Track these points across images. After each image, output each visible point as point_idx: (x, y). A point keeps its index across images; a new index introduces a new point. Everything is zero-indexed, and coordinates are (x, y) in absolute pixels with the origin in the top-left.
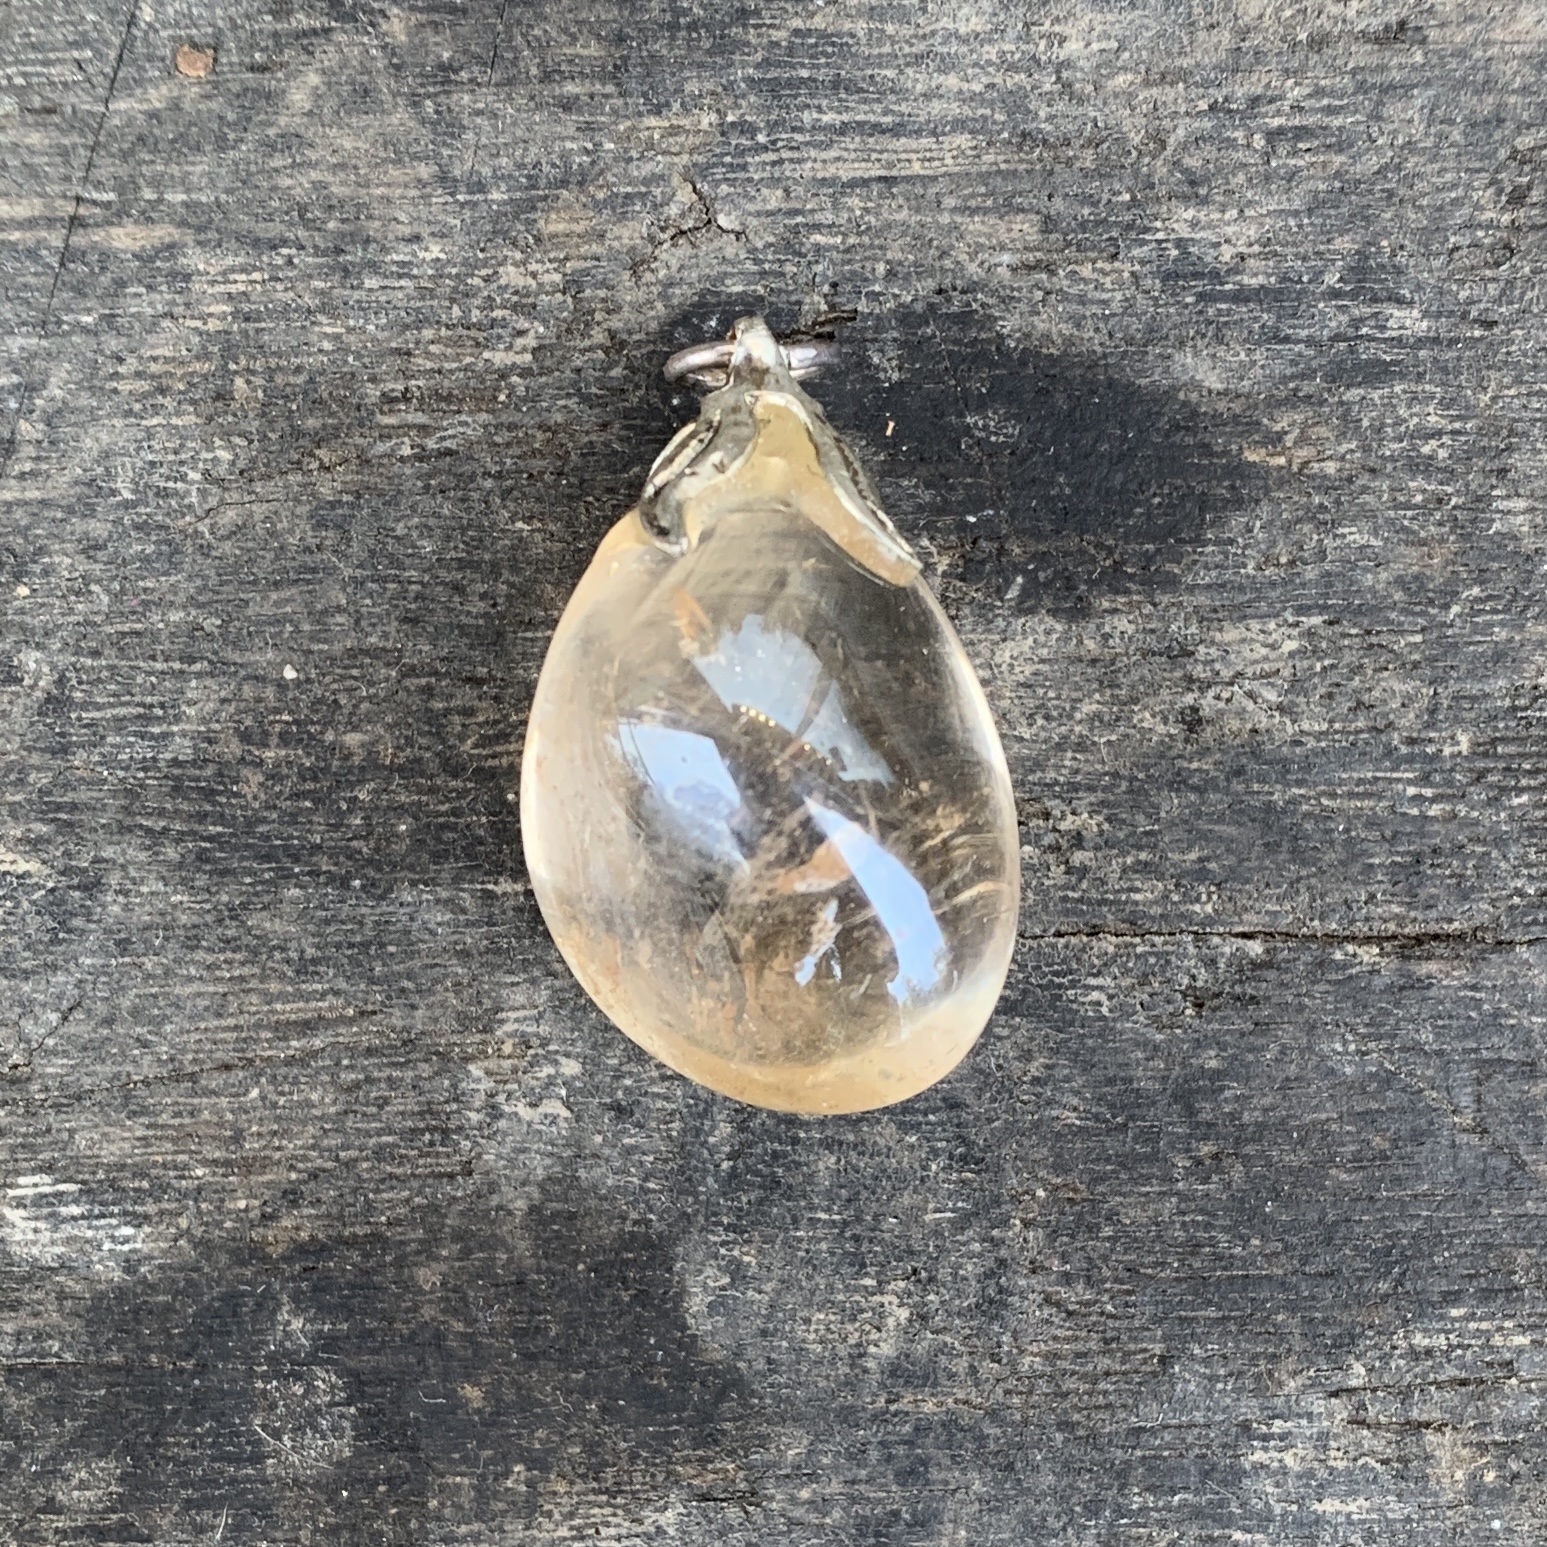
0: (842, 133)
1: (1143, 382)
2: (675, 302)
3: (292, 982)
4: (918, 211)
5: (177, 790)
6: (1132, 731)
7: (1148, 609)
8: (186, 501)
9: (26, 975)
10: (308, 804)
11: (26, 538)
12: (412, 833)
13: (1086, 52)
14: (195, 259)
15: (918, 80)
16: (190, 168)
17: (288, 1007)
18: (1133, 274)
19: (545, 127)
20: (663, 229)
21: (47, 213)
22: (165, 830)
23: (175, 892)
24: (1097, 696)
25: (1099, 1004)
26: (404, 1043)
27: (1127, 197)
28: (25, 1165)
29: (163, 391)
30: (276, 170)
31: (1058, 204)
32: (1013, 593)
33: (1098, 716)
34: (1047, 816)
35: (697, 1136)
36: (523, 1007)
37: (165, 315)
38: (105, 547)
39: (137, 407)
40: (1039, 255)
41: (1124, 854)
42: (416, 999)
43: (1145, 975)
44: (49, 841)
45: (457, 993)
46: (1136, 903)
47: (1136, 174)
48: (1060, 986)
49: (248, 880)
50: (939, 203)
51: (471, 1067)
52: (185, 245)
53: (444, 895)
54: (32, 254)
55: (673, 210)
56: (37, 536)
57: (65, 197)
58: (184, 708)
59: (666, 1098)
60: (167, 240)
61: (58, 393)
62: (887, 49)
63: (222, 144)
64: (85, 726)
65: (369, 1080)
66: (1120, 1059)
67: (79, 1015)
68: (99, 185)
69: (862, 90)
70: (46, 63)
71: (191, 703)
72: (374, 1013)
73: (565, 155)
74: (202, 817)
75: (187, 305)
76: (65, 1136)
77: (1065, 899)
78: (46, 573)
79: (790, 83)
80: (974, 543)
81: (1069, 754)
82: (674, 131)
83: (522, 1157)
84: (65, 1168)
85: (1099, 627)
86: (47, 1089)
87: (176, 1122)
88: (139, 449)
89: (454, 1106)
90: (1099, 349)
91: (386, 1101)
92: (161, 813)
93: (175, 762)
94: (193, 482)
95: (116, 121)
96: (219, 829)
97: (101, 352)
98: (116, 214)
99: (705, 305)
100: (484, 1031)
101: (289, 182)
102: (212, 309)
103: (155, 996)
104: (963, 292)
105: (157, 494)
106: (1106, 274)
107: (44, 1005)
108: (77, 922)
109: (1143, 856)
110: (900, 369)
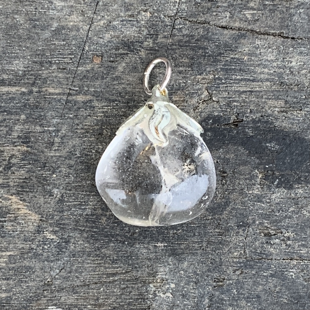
0: (241, 81)
1: (306, 138)
2: (203, 116)
3: (111, 265)
4: (257, 98)
5: (87, 221)
6: (301, 215)
7: (306, 188)
8: (92, 157)
9: (52, 261)
10: (116, 225)
11: (56, 164)
12: (139, 232)
13: (296, 65)
14: (96, 104)
15: (258, 70)
16: (95, 83)
17: (110, 270)
18: (305, 114)
19: (175, 77)
20: (201, 100)
21: (63, 92)
22: (84, 230)
23: (86, 244)
24: (294, 207)
25: (292, 275)
26: (136, 279)
27: (304, 97)
28: (50, 304)
29: (87, 132)
30: (115, 84)
31: (289, 98)
32: (276, 183)
33: (294, 211)
34: (282, 233)
35: (201, 302)
36: (162, 272)
37: (88, 116)
38: (73, 166)
39: (82, 136)
40: (284, 109)
41: (299, 242)
42: (138, 269)
43: (303, 269)
44: (58, 232)
45: (148, 268)
46: (301, 253)
47: (306, 92)
48: (284, 271)
49: (102, 241)
50: (262, 97)
51: (150, 285)
52: (94, 100)
53: (146, 246)
54: (59, 101)
55: (203, 96)
56: (58, 164)
57: (67, 88)
58: (89, 203)
59: (194, 293)
60: (90, 99)
61: (64, 132)
62: (252, 62)
63: (103, 78)
64: (67, 206)
65: (127, 287)
66: (297, 288)
67: (63, 271)
68: (75, 86)
69: (245, 71)
70: (64, 58)
71: (91, 202)
72: (129, 272)
73: (180, 84)
74: (92, 227)
75: (94, 113)
76: (59, 298)
77: (285, 252)
78: (60, 172)
79: (230, 69)
80: (267, 172)
81: (287, 219)
82: (203, 79)
83: (161, 305)
84: (59, 305)
85: (295, 191)
86: (55, 287)
87: (84, 295)
88: (81, 145)
89: (146, 294)
90: (297, 130)
91: (131, 292)
92: (83, 226)
93: (87, 215)
94: (93, 153)
95: (79, 72)
96: (96, 230)
97: (74, 123)
98: (78, 93)
99: (209, 117)
100: (153, 277)
101: (117, 87)
102: (99, 115)
103: (81, 267)
104: (267, 117)
105: (85, 155)
106: (299, 114)
107: (56, 268)
108: (64, 250)
109: (303, 243)
110: (252, 133)
